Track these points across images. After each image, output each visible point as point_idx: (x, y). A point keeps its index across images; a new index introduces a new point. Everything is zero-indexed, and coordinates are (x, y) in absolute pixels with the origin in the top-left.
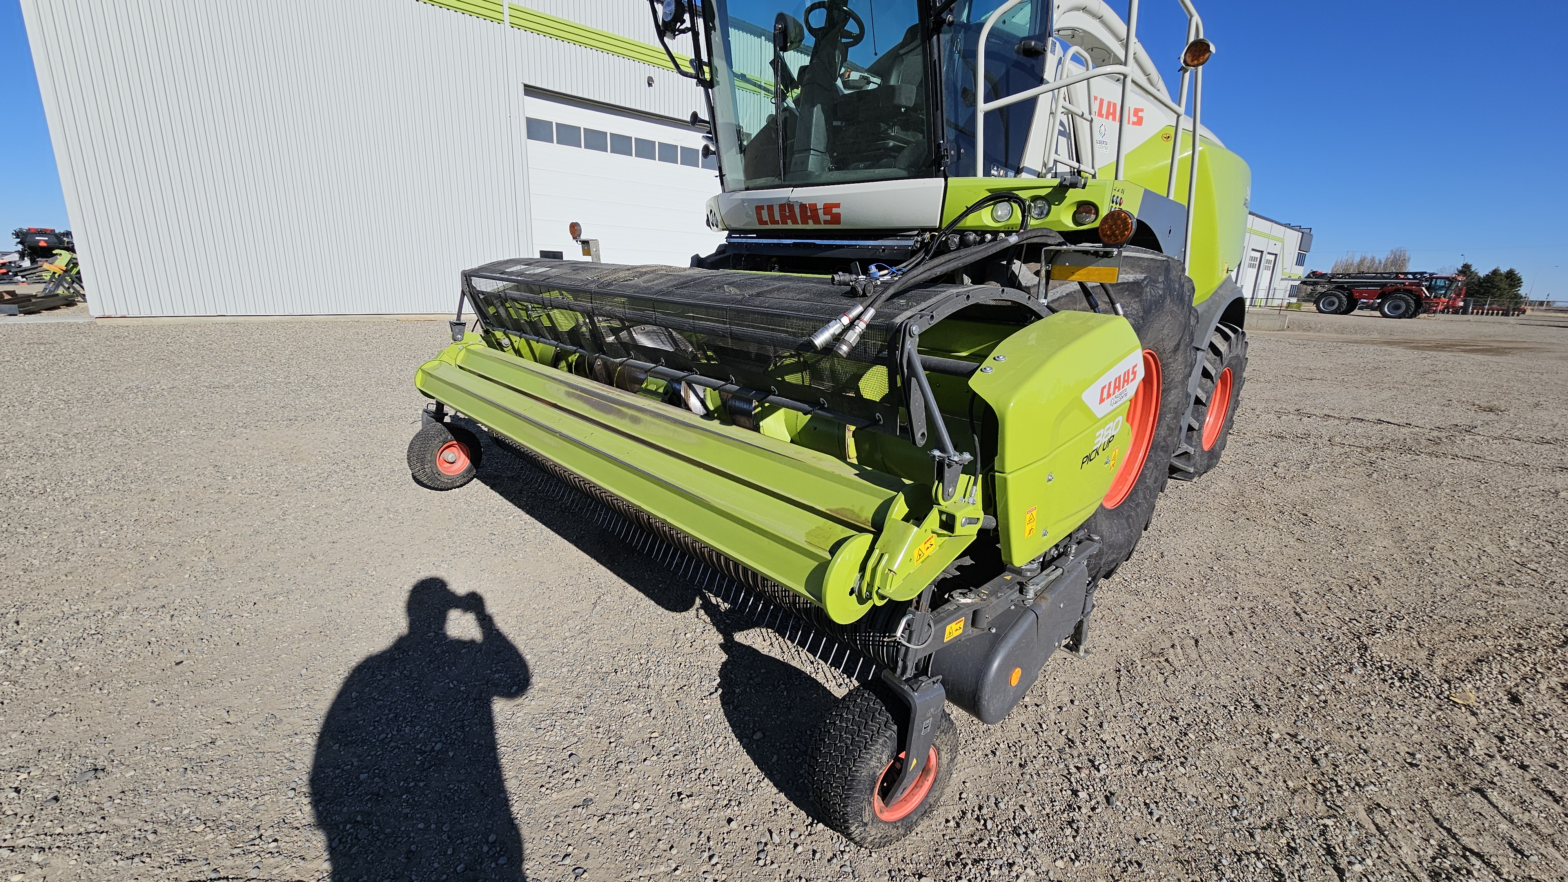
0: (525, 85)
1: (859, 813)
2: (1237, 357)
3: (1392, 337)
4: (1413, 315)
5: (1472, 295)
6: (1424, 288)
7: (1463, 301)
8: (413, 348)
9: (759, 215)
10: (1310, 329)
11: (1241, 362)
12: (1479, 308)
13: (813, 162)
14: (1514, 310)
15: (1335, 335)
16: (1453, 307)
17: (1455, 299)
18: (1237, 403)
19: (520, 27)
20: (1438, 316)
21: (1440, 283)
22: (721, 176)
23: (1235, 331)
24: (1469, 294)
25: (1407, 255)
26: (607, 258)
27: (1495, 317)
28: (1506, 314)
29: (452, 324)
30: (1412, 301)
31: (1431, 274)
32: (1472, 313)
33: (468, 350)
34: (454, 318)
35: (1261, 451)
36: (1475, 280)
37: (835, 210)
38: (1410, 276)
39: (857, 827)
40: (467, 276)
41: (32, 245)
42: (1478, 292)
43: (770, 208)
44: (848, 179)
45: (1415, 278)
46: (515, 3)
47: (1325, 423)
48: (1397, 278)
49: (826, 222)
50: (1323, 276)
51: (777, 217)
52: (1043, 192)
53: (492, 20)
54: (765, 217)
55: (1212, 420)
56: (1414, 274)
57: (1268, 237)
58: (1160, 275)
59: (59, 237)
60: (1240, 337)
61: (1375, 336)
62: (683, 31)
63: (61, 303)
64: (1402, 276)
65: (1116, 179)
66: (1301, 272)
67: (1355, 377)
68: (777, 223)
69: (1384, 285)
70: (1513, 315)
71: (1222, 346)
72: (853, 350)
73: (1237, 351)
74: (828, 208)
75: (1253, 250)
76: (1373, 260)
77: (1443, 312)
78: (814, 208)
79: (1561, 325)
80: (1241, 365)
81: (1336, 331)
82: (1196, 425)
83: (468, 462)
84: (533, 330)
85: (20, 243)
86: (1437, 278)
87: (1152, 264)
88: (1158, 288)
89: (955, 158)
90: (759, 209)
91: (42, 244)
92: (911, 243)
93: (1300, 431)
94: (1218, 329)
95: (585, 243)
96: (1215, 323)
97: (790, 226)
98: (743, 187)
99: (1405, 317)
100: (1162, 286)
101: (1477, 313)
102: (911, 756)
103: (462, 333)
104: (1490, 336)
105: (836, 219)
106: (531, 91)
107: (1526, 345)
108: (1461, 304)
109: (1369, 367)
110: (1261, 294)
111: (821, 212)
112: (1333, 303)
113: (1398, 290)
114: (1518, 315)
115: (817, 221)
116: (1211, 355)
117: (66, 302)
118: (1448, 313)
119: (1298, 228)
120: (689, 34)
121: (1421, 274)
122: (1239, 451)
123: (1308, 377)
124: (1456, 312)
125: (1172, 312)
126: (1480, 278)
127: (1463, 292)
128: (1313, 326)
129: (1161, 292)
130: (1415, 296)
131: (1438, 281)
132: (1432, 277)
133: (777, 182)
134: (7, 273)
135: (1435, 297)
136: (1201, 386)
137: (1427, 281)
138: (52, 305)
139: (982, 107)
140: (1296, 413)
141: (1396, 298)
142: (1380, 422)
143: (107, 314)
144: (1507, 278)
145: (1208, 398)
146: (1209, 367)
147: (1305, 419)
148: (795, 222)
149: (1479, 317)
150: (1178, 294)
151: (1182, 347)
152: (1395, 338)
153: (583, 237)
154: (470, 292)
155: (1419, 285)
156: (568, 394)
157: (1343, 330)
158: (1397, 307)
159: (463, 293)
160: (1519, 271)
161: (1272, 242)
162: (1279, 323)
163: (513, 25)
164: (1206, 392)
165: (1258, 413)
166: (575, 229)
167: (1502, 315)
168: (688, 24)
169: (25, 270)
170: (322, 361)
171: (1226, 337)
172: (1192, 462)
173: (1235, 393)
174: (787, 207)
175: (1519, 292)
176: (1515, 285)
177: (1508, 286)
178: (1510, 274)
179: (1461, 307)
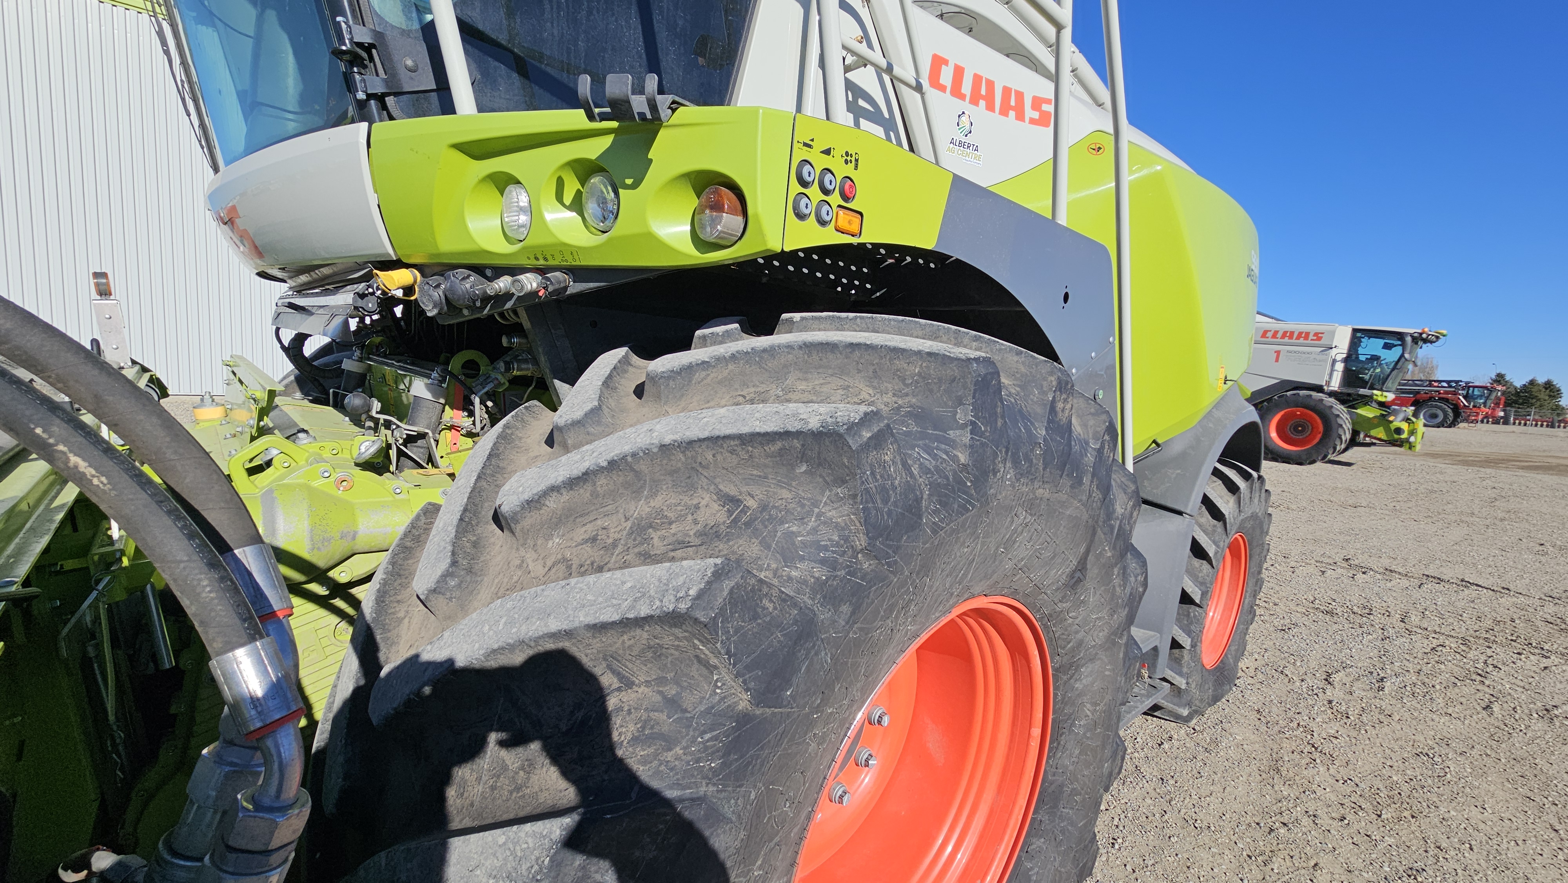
2: (1254, 517)
3: (1433, 448)
4: (1452, 425)
5: (1510, 405)
6: (1461, 397)
7: (1504, 411)
11: (1261, 524)
12: (1521, 418)
14: (1560, 421)
16: (1493, 417)
17: (1494, 409)
18: (1259, 583)
20: (1479, 425)
21: (1476, 392)
23: (1247, 476)
24: (1508, 404)
25: (1435, 363)
27: (1539, 428)
28: (1551, 425)
30: (1450, 410)
31: (1467, 383)
32: (1514, 423)
35: (1303, 645)
36: (1512, 390)
38: (1445, 384)
42: (1516, 402)
45: (1450, 387)
47: (1389, 585)
48: (1430, 385)
55: (1218, 617)
56: (1448, 382)
58: (960, 402)
60: (1257, 484)
64: (1436, 384)
65: (799, 109)
67: (1410, 505)
69: (1417, 393)
70: (1559, 427)
71: (1225, 502)
73: (1254, 507)
77: (1482, 422)
80: (1261, 528)
82: (1185, 640)
86: (1474, 387)
88: (952, 443)
93: (1355, 599)
94: (1216, 473)
96: (1212, 461)
99: (1443, 426)
100: (966, 437)
101: (1520, 424)
104: (1544, 451)
108: (1502, 414)
109: (1421, 489)
113: (1431, 398)
114: (1564, 427)
116: (1206, 518)
118: (1488, 422)
121: (1457, 382)
122: (1268, 644)
123: (1350, 502)
124: (1496, 422)
125: (1031, 506)
126: (1516, 388)
127: (1502, 402)
129: (963, 458)
130: (1452, 404)
131: (1476, 389)
132: (1468, 386)
135: (1474, 406)
136: (1192, 573)
137: (1463, 389)
140: (1345, 564)
141: (1432, 406)
142: (1465, 583)
144: (1546, 389)
145: (1204, 594)
146: (1204, 541)
147: (1360, 576)
149: (1522, 428)
150: (1047, 452)
151: (1093, 571)
152: (1438, 449)
155: (1455, 393)
158: (1435, 416)
160: (1557, 382)
164: (1202, 584)
165: (1293, 564)
167: (1547, 426)
171: (1232, 488)
172: (1185, 698)
173: (1254, 569)
175: (1560, 403)
176: (1554, 396)
177: (1547, 398)
178: (1549, 385)
179: (1502, 418)
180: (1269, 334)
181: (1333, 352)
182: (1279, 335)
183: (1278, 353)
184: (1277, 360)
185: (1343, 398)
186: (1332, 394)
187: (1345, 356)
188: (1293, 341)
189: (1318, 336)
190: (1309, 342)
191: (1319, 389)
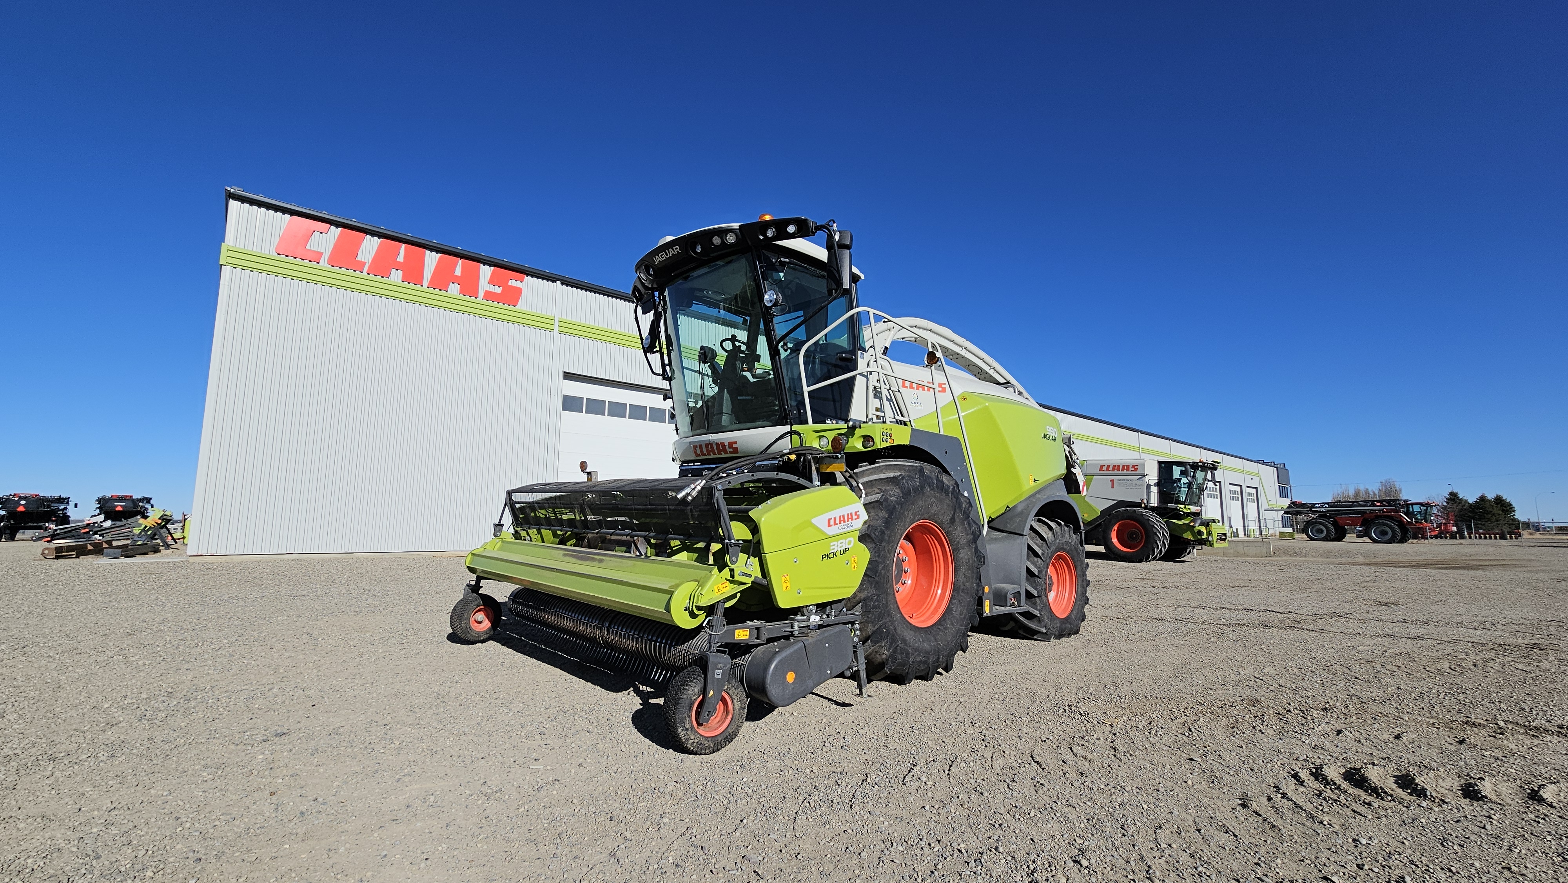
0: (565, 372)
1: (682, 722)
4: (1402, 540)
6: (1404, 514)
7: (1456, 526)
8: (447, 573)
9: (696, 453)
10: (1296, 554)
12: (1475, 533)
13: (725, 420)
14: (1511, 533)
15: (1320, 559)
16: (1444, 533)
19: (565, 333)
22: (677, 430)
26: (601, 478)
28: (1503, 537)
29: (495, 525)
30: (1396, 528)
32: (1469, 537)
33: (503, 542)
34: (497, 522)
36: (1465, 507)
37: (734, 446)
39: (682, 730)
40: (510, 493)
41: (109, 510)
43: (701, 446)
44: (742, 428)
45: (1396, 505)
46: (564, 318)
48: (1373, 505)
49: (731, 453)
50: (1303, 505)
51: (705, 452)
52: (843, 431)
53: (545, 329)
54: (699, 452)
57: (1243, 472)
59: (135, 502)
61: (1360, 559)
62: (657, 352)
63: (149, 550)
64: (1378, 504)
66: (1285, 503)
68: (704, 455)
72: (694, 499)
74: (731, 444)
75: (1230, 484)
76: (1367, 491)
77: (1433, 537)
78: (723, 444)
79: (1555, 545)
81: (1321, 555)
83: (489, 625)
84: (548, 523)
85: (98, 508)
86: (1415, 504)
87: (911, 468)
89: (798, 415)
90: (695, 447)
91: (119, 509)
92: (777, 462)
95: (589, 473)
97: (712, 456)
98: (691, 434)
99: (1392, 542)
101: (1474, 537)
102: (708, 689)
103: (500, 531)
105: (736, 450)
106: (568, 376)
107: (1503, 563)
108: (1455, 529)
110: (1253, 525)
111: (727, 447)
112: (1322, 532)
114: (1513, 538)
115: (726, 453)
117: (153, 549)
118: (1439, 538)
119: (1272, 464)
120: (658, 355)
121: (1397, 501)
124: (1453, 537)
126: (1470, 505)
128: (1298, 551)
130: (1397, 521)
131: (1422, 507)
132: (1409, 504)
133: (705, 431)
134: (88, 532)
135: (1420, 522)
137: (1403, 507)
138: (144, 551)
139: (806, 389)
143: (200, 553)
144: (1497, 504)
148: (714, 454)
153: (588, 470)
154: (510, 503)
155: (1399, 511)
156: (565, 555)
157: (1327, 554)
158: (1384, 533)
159: (506, 504)
160: (1507, 497)
161: (1248, 477)
162: (1264, 550)
163: (560, 332)
166: (583, 466)
168: (658, 349)
169: (106, 529)
170: (373, 582)
174: (709, 444)
175: (1515, 517)
176: (1507, 511)
177: (1501, 512)
178: (1499, 500)
179: (1456, 532)
180: (1104, 468)
181: (1146, 479)
182: (1111, 469)
183: (1112, 481)
184: (1113, 487)
185: (1160, 511)
186: (1153, 509)
187: (1157, 481)
188: (1120, 472)
189: (1135, 467)
190: (1130, 472)
191: (1138, 505)
